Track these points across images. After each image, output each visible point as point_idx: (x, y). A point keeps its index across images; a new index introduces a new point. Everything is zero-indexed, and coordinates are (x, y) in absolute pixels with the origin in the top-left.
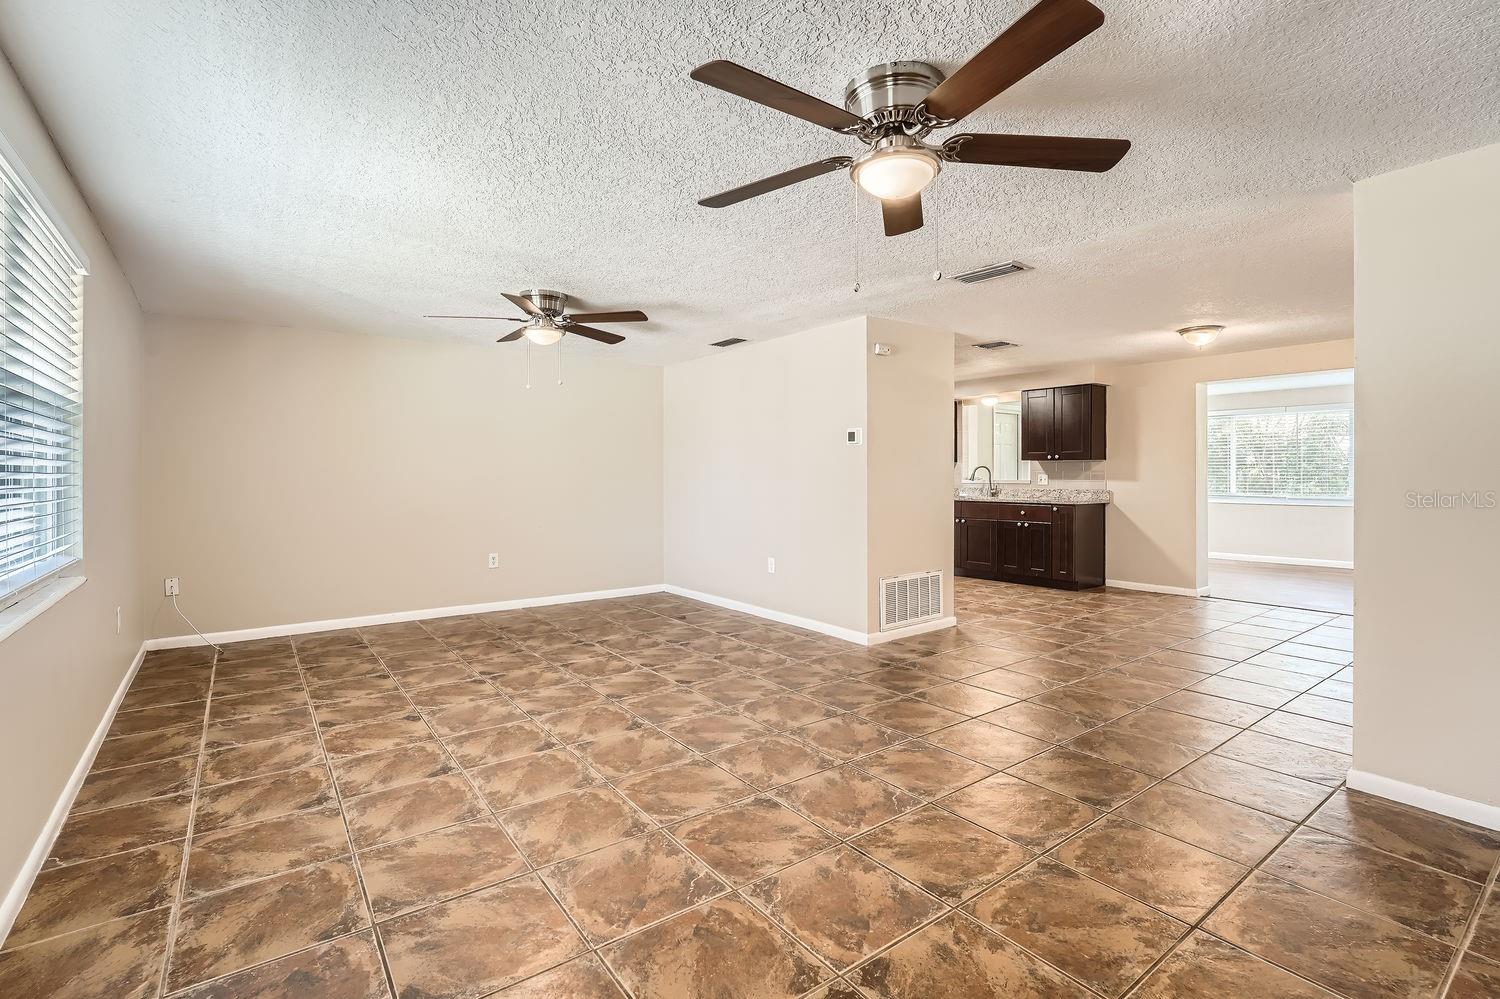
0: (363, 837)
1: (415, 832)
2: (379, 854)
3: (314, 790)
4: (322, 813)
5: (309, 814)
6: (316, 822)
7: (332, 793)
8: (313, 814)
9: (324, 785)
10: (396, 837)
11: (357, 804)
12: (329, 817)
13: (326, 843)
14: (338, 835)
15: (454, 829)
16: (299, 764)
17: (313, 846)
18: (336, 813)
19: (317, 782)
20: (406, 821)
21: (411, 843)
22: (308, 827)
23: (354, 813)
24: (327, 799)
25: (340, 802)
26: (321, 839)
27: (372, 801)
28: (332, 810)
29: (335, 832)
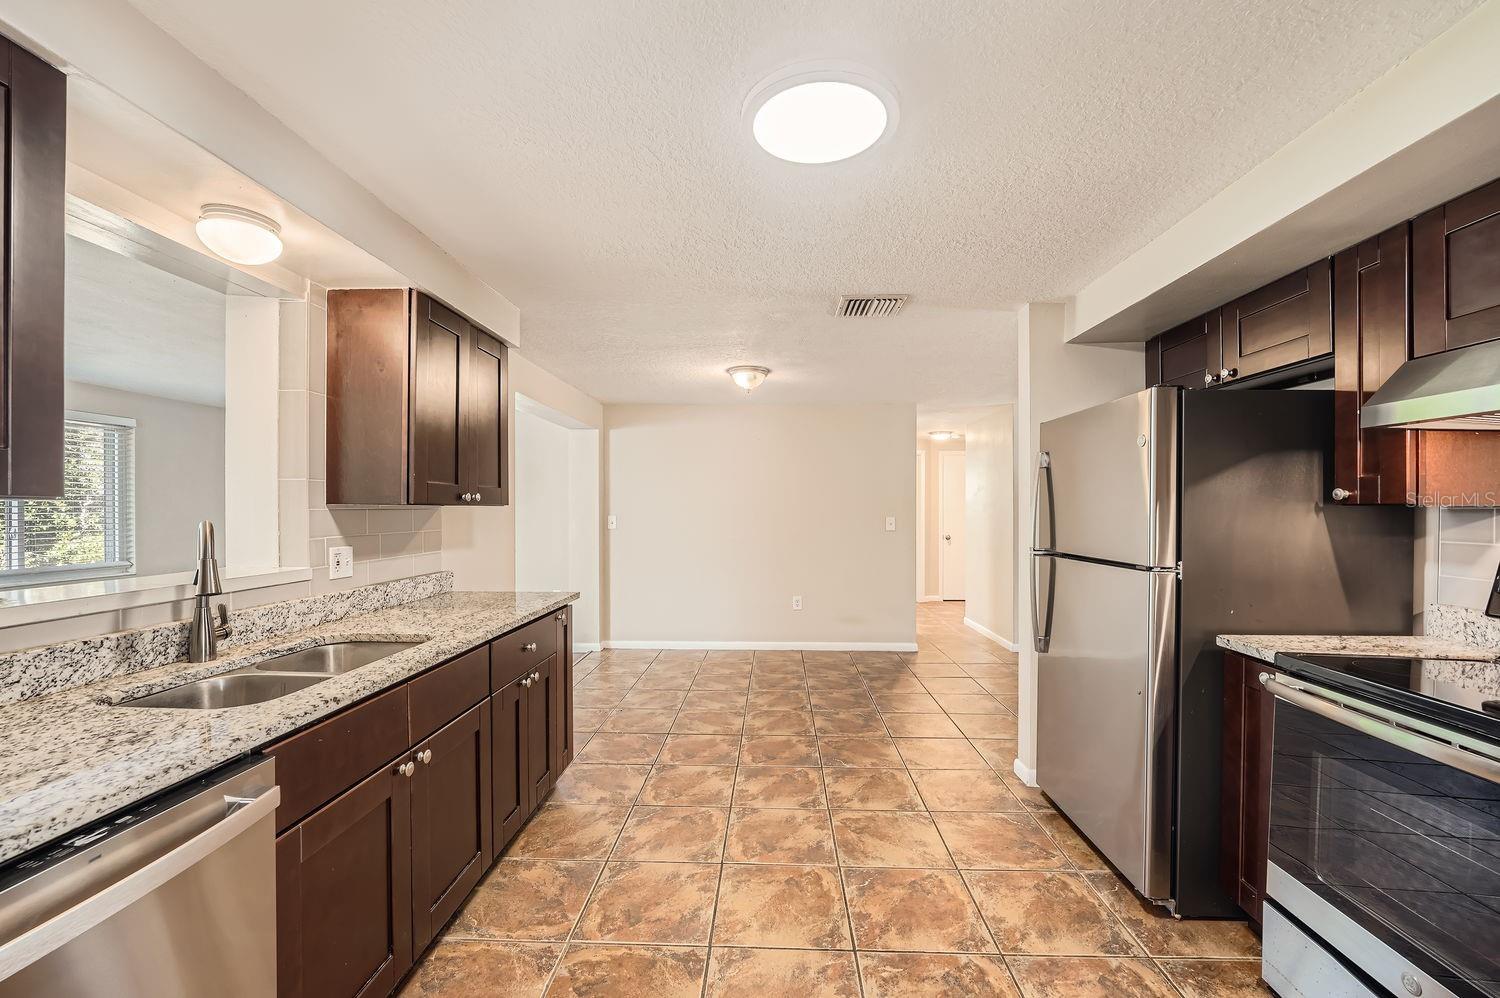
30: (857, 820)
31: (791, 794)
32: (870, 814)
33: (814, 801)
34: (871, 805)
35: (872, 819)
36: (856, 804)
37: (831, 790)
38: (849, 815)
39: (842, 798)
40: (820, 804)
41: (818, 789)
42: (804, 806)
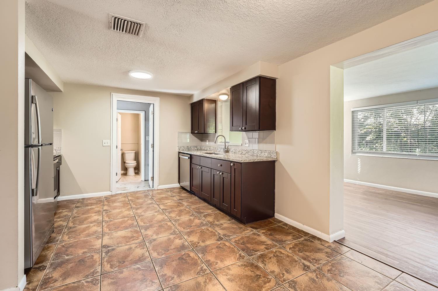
30: (134, 240)
31: (161, 243)
32: (128, 244)
33: (151, 243)
34: (127, 247)
35: (127, 242)
36: (133, 246)
37: (145, 249)
38: (136, 241)
39: (139, 247)
40: (148, 242)
41: (151, 248)
42: (155, 240)
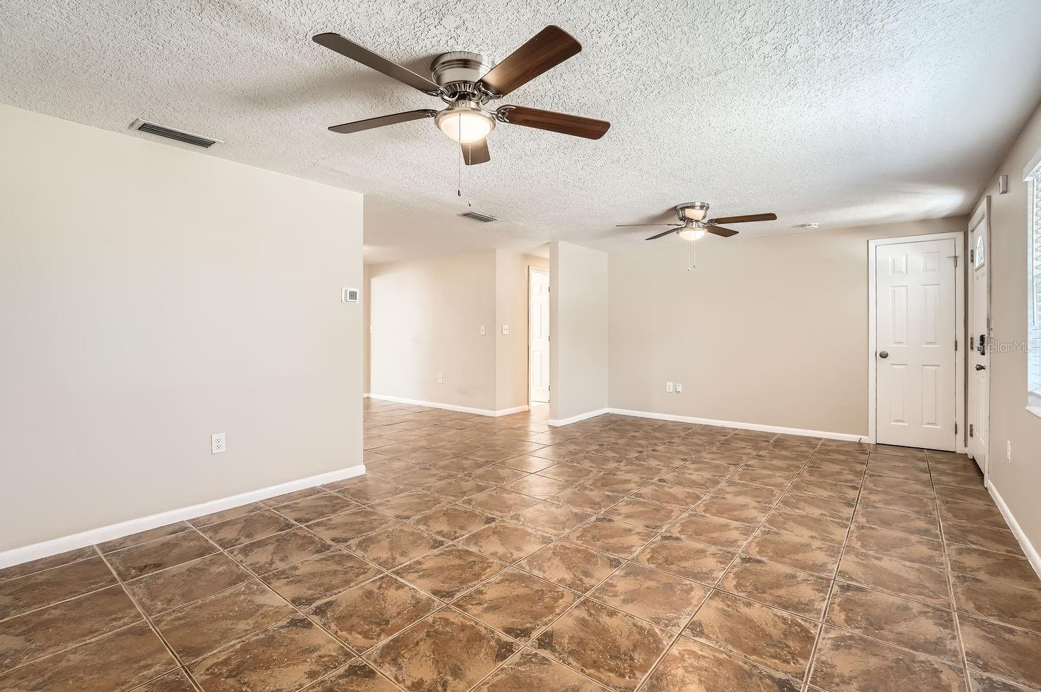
0: (833, 552)
1: (805, 540)
2: (832, 540)
3: (848, 600)
4: (851, 578)
5: (860, 583)
6: (857, 574)
7: (836, 588)
8: (857, 581)
9: (838, 600)
10: (816, 543)
11: (824, 571)
12: (847, 573)
13: (856, 560)
14: (847, 560)
15: (785, 532)
16: (851, 638)
17: (865, 562)
18: (842, 573)
19: (843, 607)
20: (805, 547)
21: (812, 537)
22: (863, 574)
23: (830, 567)
24: (842, 587)
25: (834, 580)
26: (858, 563)
27: (814, 567)
28: (843, 577)
29: (848, 563)
